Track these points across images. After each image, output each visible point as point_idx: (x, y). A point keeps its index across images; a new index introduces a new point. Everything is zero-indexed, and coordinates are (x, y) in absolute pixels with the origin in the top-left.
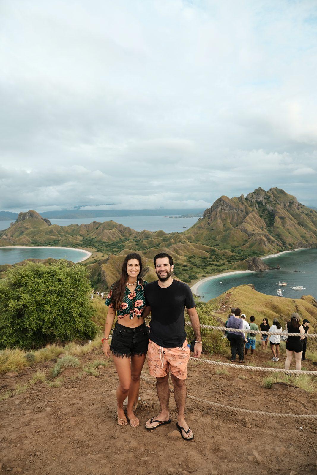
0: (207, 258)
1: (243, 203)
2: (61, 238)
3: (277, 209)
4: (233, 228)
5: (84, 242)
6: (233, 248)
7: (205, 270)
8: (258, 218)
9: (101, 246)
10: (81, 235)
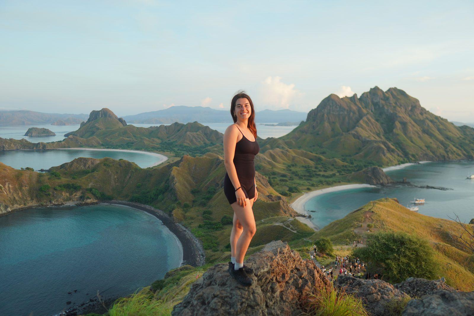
0: (311, 167)
1: (355, 104)
2: (136, 141)
3: (397, 112)
4: (344, 133)
5: (161, 146)
6: (343, 158)
7: (311, 182)
8: (374, 122)
9: (182, 150)
10: (159, 138)
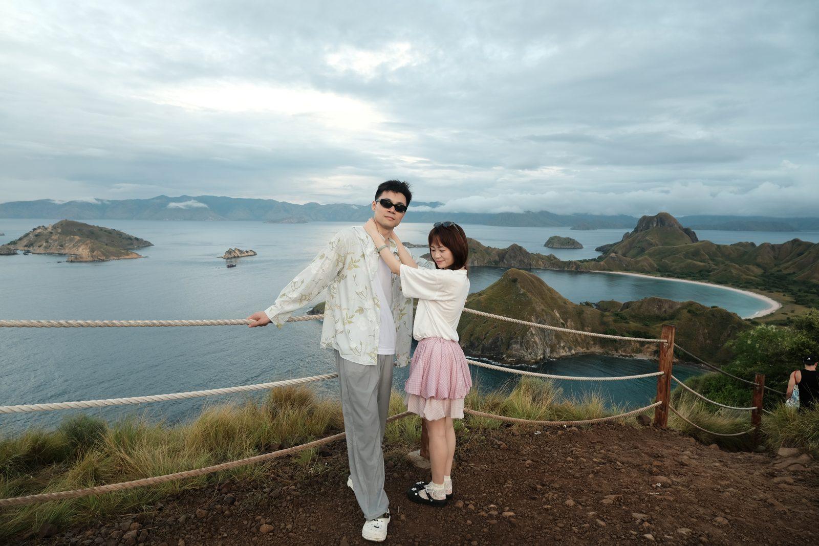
2: (715, 267)
5: (764, 280)
9: (808, 292)
10: (758, 265)
